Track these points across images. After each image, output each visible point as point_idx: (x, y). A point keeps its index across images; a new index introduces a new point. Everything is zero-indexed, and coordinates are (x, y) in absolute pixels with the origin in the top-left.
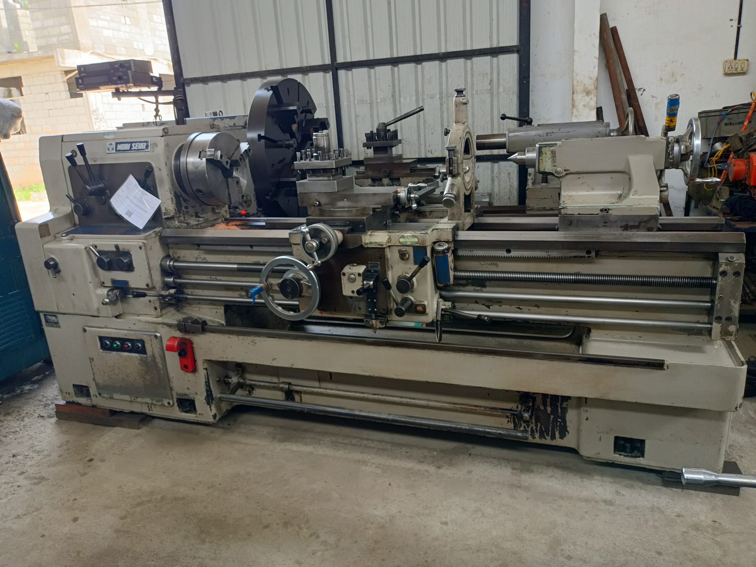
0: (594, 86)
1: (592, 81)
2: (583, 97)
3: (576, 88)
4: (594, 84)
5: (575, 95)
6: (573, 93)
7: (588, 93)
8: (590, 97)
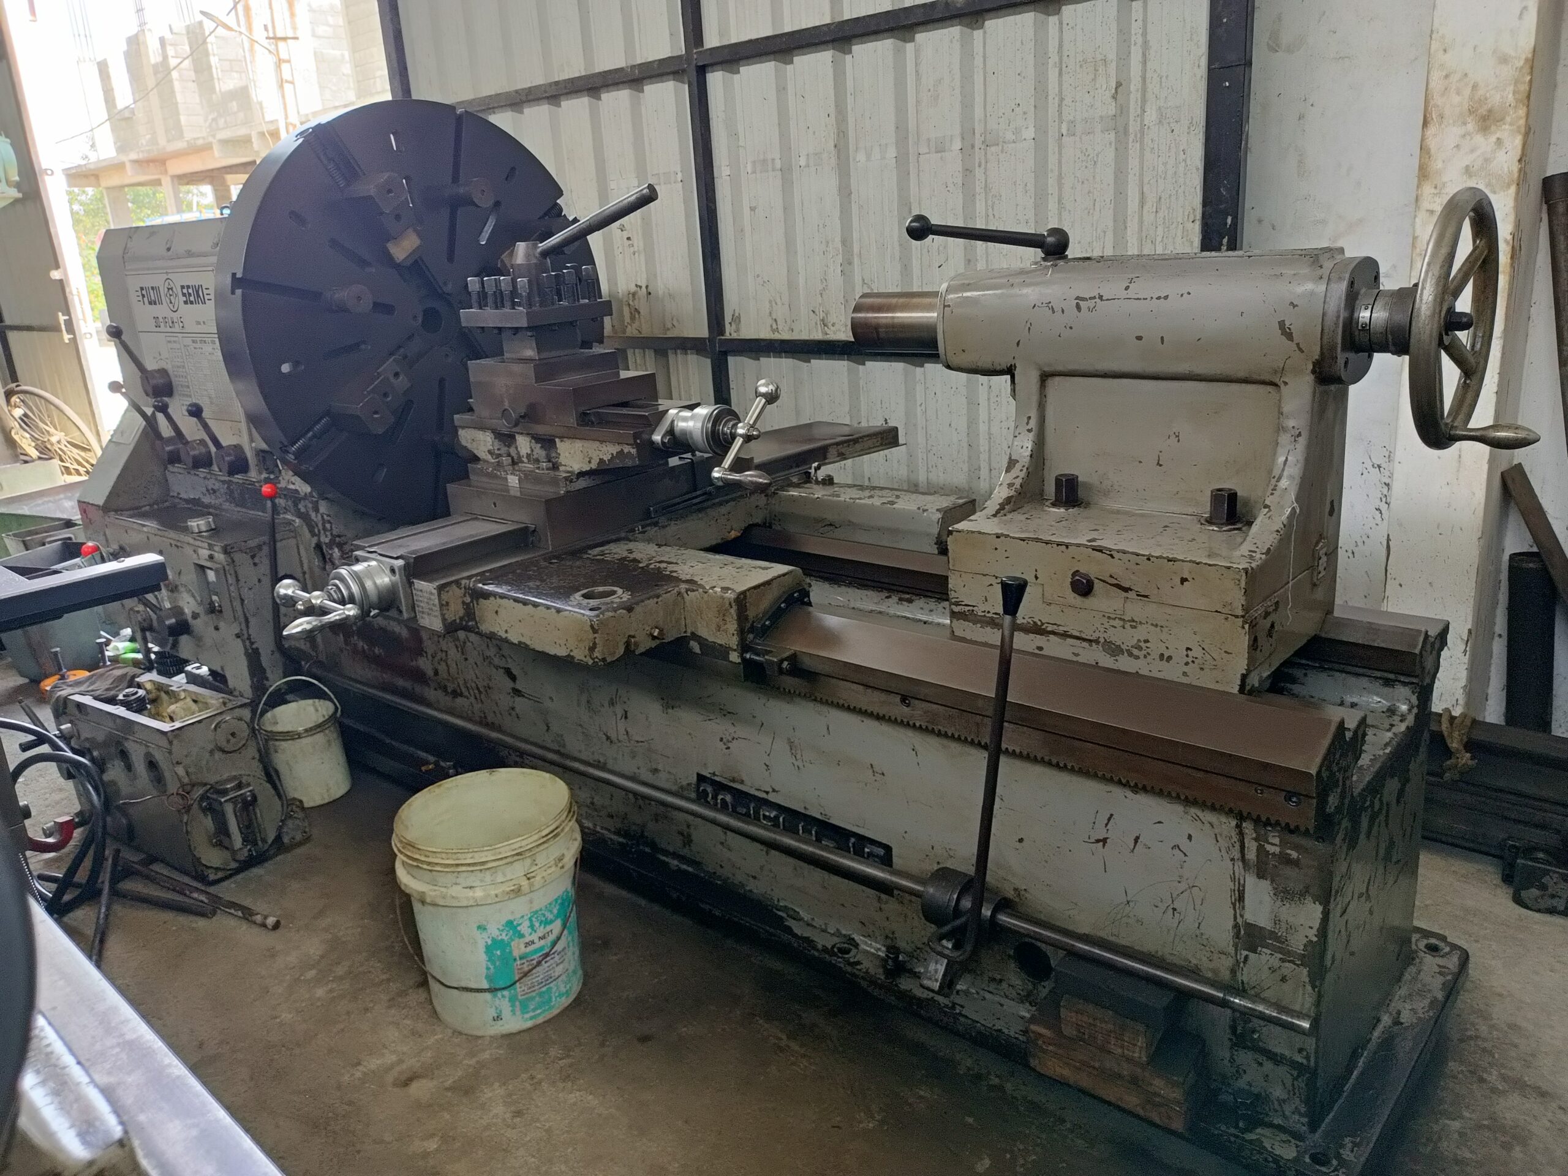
0: (1514, 93)
1: (1507, 72)
2: (1464, 136)
3: (1437, 100)
4: (1516, 82)
5: (1431, 130)
6: (1425, 124)
7: (1487, 120)
8: (1493, 139)
